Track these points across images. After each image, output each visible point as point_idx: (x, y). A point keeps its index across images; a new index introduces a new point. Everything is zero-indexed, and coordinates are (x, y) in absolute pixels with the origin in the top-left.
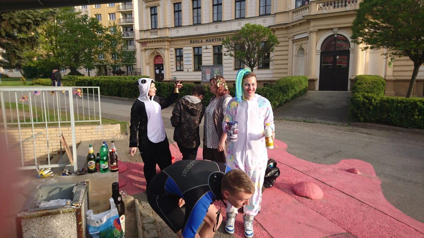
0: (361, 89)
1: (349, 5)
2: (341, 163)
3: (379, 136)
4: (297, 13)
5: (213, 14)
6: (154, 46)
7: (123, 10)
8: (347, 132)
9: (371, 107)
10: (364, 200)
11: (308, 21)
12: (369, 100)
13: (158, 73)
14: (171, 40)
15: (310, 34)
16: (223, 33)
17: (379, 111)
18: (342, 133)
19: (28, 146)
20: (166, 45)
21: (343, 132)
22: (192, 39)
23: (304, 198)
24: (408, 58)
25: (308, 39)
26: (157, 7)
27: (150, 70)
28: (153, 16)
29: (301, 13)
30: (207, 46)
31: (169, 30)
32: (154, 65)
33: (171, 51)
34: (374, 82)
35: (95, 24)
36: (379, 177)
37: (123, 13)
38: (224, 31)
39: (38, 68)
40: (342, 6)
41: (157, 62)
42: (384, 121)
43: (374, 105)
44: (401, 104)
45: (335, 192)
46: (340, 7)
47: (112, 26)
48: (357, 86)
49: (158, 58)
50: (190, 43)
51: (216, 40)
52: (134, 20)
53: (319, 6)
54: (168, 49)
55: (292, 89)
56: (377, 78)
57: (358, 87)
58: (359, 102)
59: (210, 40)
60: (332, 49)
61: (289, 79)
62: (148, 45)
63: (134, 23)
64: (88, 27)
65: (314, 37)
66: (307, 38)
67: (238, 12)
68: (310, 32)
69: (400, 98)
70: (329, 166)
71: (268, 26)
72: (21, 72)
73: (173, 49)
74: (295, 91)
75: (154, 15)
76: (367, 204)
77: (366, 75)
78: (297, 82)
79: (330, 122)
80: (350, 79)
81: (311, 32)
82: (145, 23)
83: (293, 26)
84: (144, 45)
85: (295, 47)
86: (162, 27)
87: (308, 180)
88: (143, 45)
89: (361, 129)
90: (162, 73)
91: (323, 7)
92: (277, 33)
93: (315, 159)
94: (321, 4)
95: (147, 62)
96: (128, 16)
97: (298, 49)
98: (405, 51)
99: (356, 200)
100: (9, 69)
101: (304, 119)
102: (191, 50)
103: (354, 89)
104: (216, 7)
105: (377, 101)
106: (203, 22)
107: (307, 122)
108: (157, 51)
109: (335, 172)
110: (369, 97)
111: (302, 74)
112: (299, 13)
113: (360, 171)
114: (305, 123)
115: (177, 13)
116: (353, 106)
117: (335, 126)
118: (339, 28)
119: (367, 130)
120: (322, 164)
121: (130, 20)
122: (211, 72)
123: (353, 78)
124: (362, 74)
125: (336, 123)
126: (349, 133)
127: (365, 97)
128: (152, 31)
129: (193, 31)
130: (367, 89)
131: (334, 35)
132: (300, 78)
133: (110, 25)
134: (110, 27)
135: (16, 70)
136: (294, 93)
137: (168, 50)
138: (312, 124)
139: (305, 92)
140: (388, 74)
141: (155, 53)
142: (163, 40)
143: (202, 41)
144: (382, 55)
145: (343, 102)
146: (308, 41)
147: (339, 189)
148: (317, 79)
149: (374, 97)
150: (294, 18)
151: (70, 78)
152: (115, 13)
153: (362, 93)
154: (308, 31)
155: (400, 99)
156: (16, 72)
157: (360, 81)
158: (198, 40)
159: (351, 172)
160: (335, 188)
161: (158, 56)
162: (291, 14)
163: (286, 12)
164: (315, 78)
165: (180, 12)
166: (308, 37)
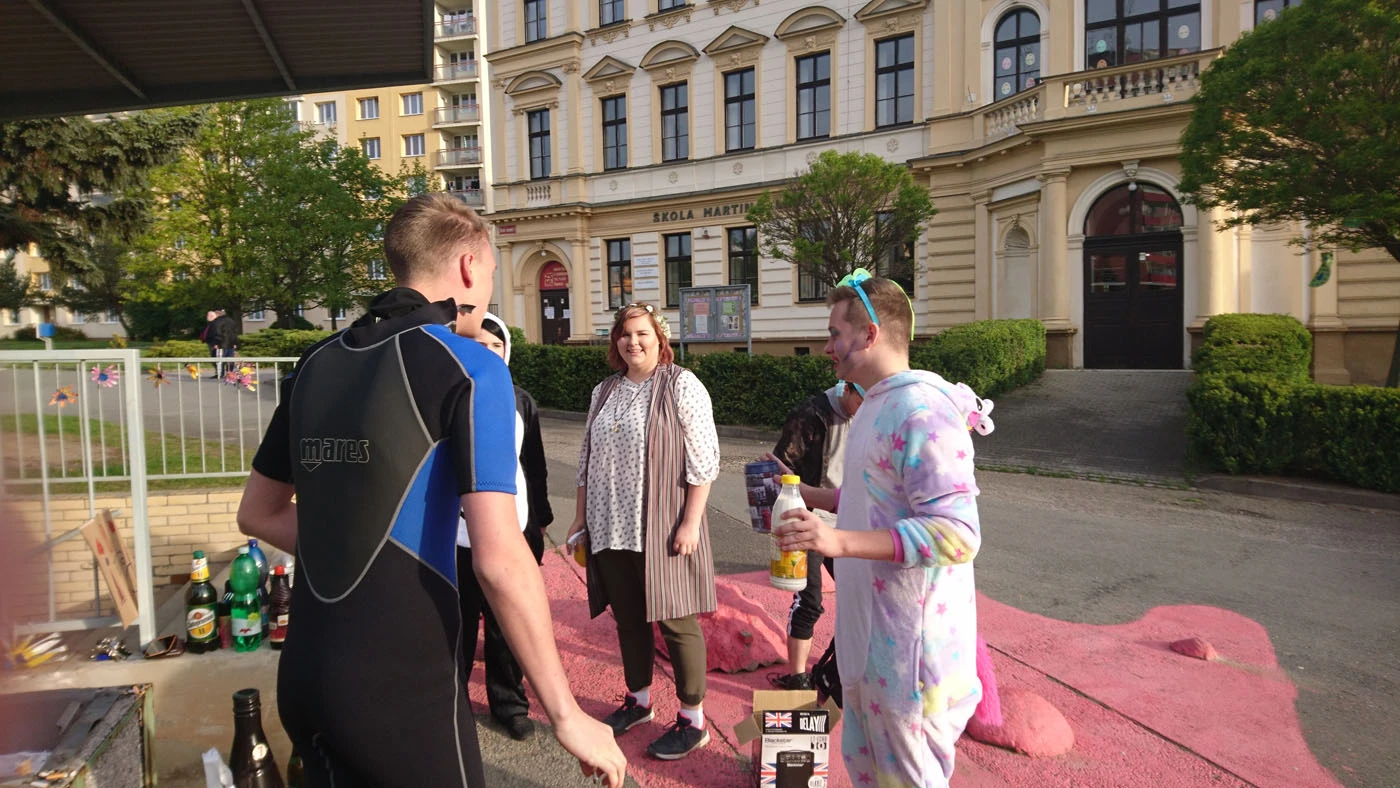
0: (1224, 358)
1: (1172, 87)
2: (1148, 619)
3: (1295, 521)
4: (999, 118)
5: (727, 128)
6: (542, 232)
7: (447, 126)
8: (1180, 509)
9: (1262, 421)
10: (1228, 759)
11: (1037, 142)
12: (1251, 396)
13: (553, 317)
14: (593, 213)
15: (1044, 184)
16: (759, 186)
17: (1291, 434)
18: (1160, 510)
19: (72, 558)
20: (576, 230)
21: (1163, 507)
22: (659, 208)
23: (998, 751)
24: (1382, 253)
25: (1039, 200)
26: (548, 110)
27: (527, 310)
28: (537, 140)
29: (1012, 115)
30: (708, 229)
31: (585, 180)
32: (539, 295)
33: (592, 248)
34: (1267, 338)
35: (356, 168)
36: (1290, 672)
37: (448, 133)
38: (763, 180)
39: (172, 307)
40: (1147, 89)
41: (548, 283)
42: (1309, 469)
43: (1271, 415)
44: (1368, 408)
45: (1118, 727)
46: (1141, 93)
47: (410, 173)
48: (1212, 350)
49: (552, 270)
50: (655, 221)
51: (738, 209)
52: (482, 156)
53: (1071, 91)
54: (583, 241)
55: (989, 361)
56: (1282, 323)
57: (1212, 354)
58: (1217, 403)
59: (717, 210)
60: (1123, 229)
61: (978, 328)
62: (520, 229)
63: (482, 165)
64: (334, 178)
65: (1057, 191)
66: (1036, 195)
67: (805, 120)
68: (1044, 175)
69: (1361, 390)
70: (1105, 629)
71: (904, 161)
72: (121, 320)
73: (599, 242)
74: (999, 368)
75: (539, 135)
76: (1241, 774)
77: (1244, 315)
78: (1004, 341)
79: (1121, 474)
80: (1188, 329)
81: (1047, 176)
82: (510, 161)
83: (988, 158)
84: (508, 230)
85: (995, 224)
86: (564, 173)
87: (1021, 683)
88: (504, 231)
89: (1229, 499)
90: (565, 317)
91: (1084, 93)
92: (934, 181)
93: (1057, 604)
94: (1078, 87)
95: (517, 283)
96: (465, 143)
97: (1007, 232)
98: (1368, 229)
99: (1199, 759)
100: (88, 313)
101: (1031, 463)
102: (656, 242)
103: (1202, 359)
104: (735, 106)
105: (1281, 400)
106: (695, 154)
107: (1041, 475)
108: (549, 247)
109: (1124, 651)
110: (1251, 386)
111: (1023, 312)
112: (1006, 118)
113: (1218, 647)
114: (1033, 477)
115: (611, 129)
116: (1198, 418)
117: (1137, 489)
118: (1143, 162)
119: (1251, 500)
120: (1080, 622)
121: (471, 154)
122: (710, 310)
123: (1200, 324)
124: (1230, 313)
125: (1141, 476)
126: (1185, 510)
127: (1237, 387)
128: (533, 185)
129: (661, 185)
130: (1246, 359)
131: (1126, 184)
132: (1017, 327)
133: (404, 172)
134: (404, 178)
135: (109, 314)
136: (996, 377)
137: (583, 246)
138: (1056, 480)
139: (1036, 374)
140: (1319, 311)
141: (544, 254)
142: (568, 214)
143: (690, 215)
144: (1290, 243)
145: (1166, 408)
146: (1040, 205)
147: (1133, 717)
148: (1076, 331)
149: (1270, 385)
150: (990, 134)
151: (268, 337)
152: (422, 135)
153: (1225, 375)
154: (1038, 172)
155: (1361, 392)
156: (109, 322)
157: (1220, 334)
158: (678, 212)
159: (1184, 654)
160: (1119, 713)
161: (552, 266)
162: (979, 119)
163: (964, 114)
164: (1068, 327)
165: (621, 126)
166: (1039, 191)
